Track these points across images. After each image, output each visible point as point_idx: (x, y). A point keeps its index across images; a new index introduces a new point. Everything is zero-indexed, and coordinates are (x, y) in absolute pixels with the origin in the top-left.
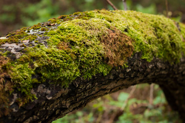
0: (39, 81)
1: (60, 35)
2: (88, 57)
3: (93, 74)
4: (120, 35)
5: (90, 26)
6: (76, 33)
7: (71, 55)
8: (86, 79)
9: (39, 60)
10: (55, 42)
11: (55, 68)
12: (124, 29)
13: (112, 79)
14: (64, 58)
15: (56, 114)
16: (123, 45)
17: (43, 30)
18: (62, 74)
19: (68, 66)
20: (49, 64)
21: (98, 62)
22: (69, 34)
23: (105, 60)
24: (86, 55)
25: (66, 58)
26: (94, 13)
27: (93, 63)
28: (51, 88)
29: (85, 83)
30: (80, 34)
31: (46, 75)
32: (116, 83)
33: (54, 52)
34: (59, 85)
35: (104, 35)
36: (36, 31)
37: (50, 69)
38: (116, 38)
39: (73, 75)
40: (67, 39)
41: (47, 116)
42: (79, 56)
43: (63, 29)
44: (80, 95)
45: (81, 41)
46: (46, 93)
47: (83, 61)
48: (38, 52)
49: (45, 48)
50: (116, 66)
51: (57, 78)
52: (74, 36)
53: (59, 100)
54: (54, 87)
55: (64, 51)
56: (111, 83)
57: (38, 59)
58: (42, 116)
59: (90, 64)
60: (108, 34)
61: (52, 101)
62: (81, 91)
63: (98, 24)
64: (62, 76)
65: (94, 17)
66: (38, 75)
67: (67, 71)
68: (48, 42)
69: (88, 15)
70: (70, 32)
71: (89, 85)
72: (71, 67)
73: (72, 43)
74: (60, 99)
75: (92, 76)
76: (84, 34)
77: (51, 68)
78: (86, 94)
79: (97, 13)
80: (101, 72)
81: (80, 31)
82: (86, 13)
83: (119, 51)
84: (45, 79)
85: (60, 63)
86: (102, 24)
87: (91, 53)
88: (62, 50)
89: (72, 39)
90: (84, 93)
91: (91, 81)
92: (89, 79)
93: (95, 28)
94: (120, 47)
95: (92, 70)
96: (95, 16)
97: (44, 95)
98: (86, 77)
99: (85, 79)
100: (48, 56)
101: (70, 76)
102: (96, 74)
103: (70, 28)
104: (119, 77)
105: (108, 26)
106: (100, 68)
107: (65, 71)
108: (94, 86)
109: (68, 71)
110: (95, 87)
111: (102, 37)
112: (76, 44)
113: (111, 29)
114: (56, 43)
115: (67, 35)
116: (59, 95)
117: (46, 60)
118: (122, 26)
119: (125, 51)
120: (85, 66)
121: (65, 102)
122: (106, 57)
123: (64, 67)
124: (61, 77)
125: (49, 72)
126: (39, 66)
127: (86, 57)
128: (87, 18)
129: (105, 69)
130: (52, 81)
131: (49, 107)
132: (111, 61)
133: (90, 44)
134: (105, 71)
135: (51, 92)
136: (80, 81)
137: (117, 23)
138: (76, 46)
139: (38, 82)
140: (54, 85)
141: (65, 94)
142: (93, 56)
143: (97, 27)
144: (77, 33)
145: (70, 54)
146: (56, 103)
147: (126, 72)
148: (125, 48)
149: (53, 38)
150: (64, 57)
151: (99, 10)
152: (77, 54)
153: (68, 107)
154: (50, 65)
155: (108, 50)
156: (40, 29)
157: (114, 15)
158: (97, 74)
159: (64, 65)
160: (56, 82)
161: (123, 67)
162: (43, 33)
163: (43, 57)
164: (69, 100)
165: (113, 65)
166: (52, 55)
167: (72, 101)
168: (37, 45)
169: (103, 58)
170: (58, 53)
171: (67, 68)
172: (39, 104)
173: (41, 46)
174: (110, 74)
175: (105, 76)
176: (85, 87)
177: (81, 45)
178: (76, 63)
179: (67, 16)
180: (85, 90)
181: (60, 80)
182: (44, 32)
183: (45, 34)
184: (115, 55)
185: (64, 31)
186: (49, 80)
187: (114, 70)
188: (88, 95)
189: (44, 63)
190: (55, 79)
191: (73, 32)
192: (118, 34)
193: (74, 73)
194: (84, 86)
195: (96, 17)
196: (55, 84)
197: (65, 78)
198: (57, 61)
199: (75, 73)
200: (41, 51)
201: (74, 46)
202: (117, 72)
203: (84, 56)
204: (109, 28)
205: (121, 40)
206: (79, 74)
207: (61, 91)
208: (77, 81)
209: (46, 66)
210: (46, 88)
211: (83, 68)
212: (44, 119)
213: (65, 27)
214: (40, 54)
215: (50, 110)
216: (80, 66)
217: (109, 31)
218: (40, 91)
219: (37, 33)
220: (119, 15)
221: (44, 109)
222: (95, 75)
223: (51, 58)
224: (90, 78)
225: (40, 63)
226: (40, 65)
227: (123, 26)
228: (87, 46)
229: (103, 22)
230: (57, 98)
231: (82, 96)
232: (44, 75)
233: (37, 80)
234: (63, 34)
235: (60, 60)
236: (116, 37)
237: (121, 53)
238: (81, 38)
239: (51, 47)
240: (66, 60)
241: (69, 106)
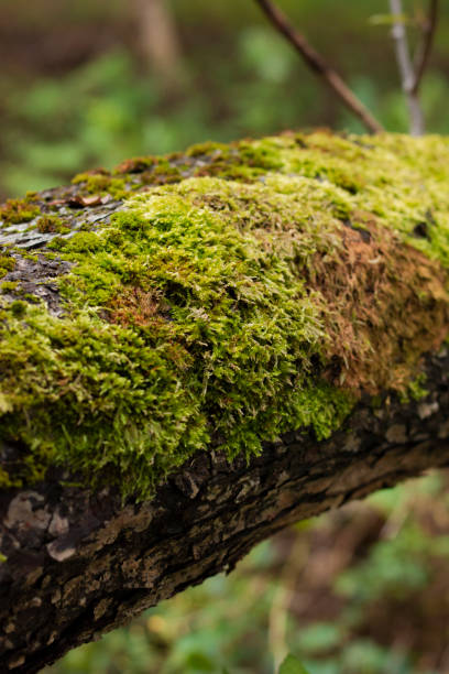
0: (12, 479)
1: (122, 256)
2: (245, 357)
3: (270, 437)
4: (392, 253)
5: (261, 211)
6: (195, 245)
7: (167, 350)
8: (235, 461)
9: (18, 379)
10: (96, 288)
11: (89, 416)
12: (410, 227)
13: (356, 450)
14: (133, 365)
15: (97, 617)
16: (408, 300)
17: (47, 228)
18: (121, 440)
19: (155, 402)
20: (62, 397)
21: (293, 377)
22: (163, 251)
23: (323, 369)
24: (236, 351)
25: (144, 367)
26: (279, 147)
27: (269, 388)
28: (71, 509)
29: (231, 476)
30: (215, 248)
31: (50, 449)
32: (372, 465)
33: (91, 341)
34: (110, 493)
35: (324, 254)
36: (14, 232)
37: (69, 418)
38: (377, 267)
39: (174, 443)
40: (154, 274)
41: (55, 633)
42: (206, 355)
43: (134, 224)
44: (209, 528)
45: (214, 285)
46: (46, 531)
47: (224, 376)
48: (14, 340)
49: (49, 319)
50: (375, 393)
51: (100, 459)
52: (184, 259)
53: (109, 558)
54: (87, 501)
55: (136, 335)
56: (350, 469)
57: (10, 371)
58: (28, 635)
59: (256, 391)
60: (343, 249)
61: (76, 566)
62: (210, 514)
63: (296, 200)
64: (123, 450)
65: (277, 168)
66: (10, 450)
67: (146, 426)
68: (64, 290)
69: (251, 156)
70: (165, 239)
71: (251, 484)
72: (166, 408)
73: (176, 294)
74: (113, 554)
75: (263, 443)
76: (233, 249)
77: (70, 413)
78: (233, 523)
79: (291, 147)
80: (306, 422)
81: (212, 235)
82: (244, 148)
83: (386, 328)
84: (45, 469)
85: (114, 393)
86: (314, 199)
87: (262, 342)
88: (127, 325)
89: (177, 276)
90: (226, 521)
91: (260, 467)
92: (248, 457)
93: (281, 220)
94: (392, 307)
95: (264, 419)
96: (284, 161)
97: (37, 541)
98: (235, 450)
99: (230, 461)
100: (59, 357)
101: (160, 450)
102: (281, 436)
103: (166, 220)
104: (385, 440)
105: (341, 212)
106: (300, 409)
107: (140, 426)
108: (273, 487)
109: (153, 428)
110: (275, 491)
111: (313, 262)
112: (195, 297)
113: (354, 224)
114: (101, 292)
115: (153, 252)
116: (109, 534)
117: (50, 378)
118: (402, 212)
119: (416, 323)
120: (232, 399)
121: (137, 564)
122: (330, 353)
123: (133, 408)
124: (119, 457)
125: (62, 432)
126: (15, 406)
127: (238, 360)
128: (247, 171)
129: (322, 409)
130: (78, 475)
131: (63, 594)
132: (353, 373)
133: (259, 297)
134: (322, 418)
135: (71, 525)
136: (210, 470)
137: (383, 199)
138: (194, 309)
139: (9, 484)
140: (87, 494)
141: (138, 530)
142: (269, 356)
143: (289, 218)
144: (200, 247)
145: (166, 344)
146: (95, 572)
147: (418, 417)
148: (414, 312)
149: (86, 268)
150: (133, 360)
151: (300, 136)
152: (198, 347)
153: (151, 585)
154: (70, 399)
155: (340, 321)
156: (34, 223)
157: (369, 159)
158: (289, 436)
159: (136, 398)
160: (95, 479)
161: (405, 395)
162: (44, 243)
163: (35, 364)
164: (158, 556)
165: (361, 387)
166: (79, 352)
167: (171, 558)
168: (14, 301)
169: (315, 359)
170: (108, 341)
171: (146, 412)
172: (11, 582)
173: (30, 307)
174: (345, 430)
175: (324, 439)
176: (228, 494)
177: (219, 301)
178: (192, 389)
179: (160, 162)
180: (231, 507)
181: (111, 468)
182: (49, 238)
183: (53, 249)
184: (368, 344)
185: (138, 233)
186: (62, 469)
187: (365, 413)
188: (243, 528)
189: (39, 389)
190: (92, 467)
191: (180, 243)
192: (385, 247)
193: (179, 437)
194: (224, 491)
195: (288, 166)
196: (90, 488)
197: (137, 461)
198: (102, 382)
199: (186, 434)
200: (28, 331)
201: (184, 305)
202: (378, 419)
203: (230, 356)
204: (345, 221)
205: (397, 276)
206: (202, 439)
207: (117, 516)
208: (195, 471)
209: (48, 404)
210: (47, 507)
211: (224, 410)
212: (37, 645)
213: (147, 216)
214: (22, 347)
215: (67, 603)
216: (209, 402)
217: (343, 234)
218: (17, 522)
219: (19, 242)
220: (389, 156)
221: (38, 601)
222: (276, 439)
223: (75, 366)
224: (252, 454)
225: (19, 394)
226: (19, 399)
227: (408, 210)
228: (245, 308)
229: (321, 194)
230: (100, 548)
231: (218, 531)
232: (38, 448)
233: (6, 474)
234: (134, 248)
235: (114, 375)
236: (375, 262)
237: (399, 332)
238: (217, 271)
239: (78, 314)
240: (145, 374)
241: (157, 583)
